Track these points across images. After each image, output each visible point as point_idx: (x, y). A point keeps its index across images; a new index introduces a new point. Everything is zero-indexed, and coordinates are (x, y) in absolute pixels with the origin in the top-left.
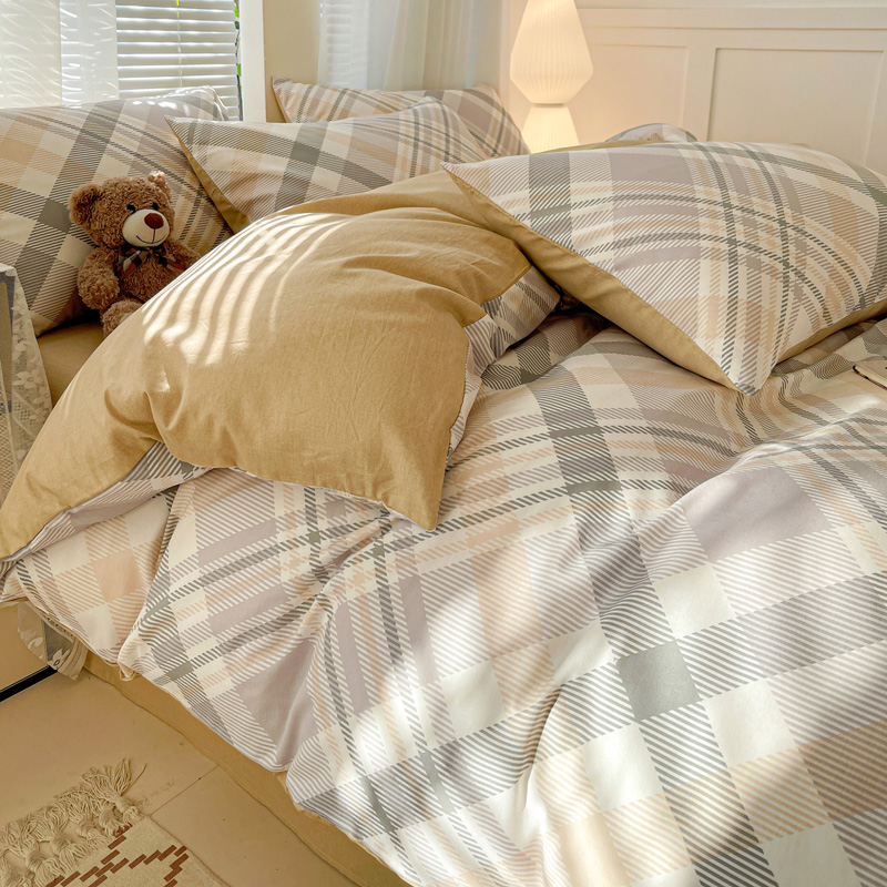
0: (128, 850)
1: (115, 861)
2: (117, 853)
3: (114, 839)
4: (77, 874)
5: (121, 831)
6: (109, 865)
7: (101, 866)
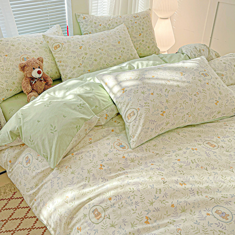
0: (15, 196)
1: (13, 198)
2: (13, 196)
3: (13, 194)
4: (6, 199)
5: (15, 193)
6: (11, 198)
7: (10, 198)
